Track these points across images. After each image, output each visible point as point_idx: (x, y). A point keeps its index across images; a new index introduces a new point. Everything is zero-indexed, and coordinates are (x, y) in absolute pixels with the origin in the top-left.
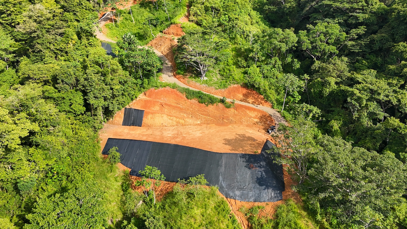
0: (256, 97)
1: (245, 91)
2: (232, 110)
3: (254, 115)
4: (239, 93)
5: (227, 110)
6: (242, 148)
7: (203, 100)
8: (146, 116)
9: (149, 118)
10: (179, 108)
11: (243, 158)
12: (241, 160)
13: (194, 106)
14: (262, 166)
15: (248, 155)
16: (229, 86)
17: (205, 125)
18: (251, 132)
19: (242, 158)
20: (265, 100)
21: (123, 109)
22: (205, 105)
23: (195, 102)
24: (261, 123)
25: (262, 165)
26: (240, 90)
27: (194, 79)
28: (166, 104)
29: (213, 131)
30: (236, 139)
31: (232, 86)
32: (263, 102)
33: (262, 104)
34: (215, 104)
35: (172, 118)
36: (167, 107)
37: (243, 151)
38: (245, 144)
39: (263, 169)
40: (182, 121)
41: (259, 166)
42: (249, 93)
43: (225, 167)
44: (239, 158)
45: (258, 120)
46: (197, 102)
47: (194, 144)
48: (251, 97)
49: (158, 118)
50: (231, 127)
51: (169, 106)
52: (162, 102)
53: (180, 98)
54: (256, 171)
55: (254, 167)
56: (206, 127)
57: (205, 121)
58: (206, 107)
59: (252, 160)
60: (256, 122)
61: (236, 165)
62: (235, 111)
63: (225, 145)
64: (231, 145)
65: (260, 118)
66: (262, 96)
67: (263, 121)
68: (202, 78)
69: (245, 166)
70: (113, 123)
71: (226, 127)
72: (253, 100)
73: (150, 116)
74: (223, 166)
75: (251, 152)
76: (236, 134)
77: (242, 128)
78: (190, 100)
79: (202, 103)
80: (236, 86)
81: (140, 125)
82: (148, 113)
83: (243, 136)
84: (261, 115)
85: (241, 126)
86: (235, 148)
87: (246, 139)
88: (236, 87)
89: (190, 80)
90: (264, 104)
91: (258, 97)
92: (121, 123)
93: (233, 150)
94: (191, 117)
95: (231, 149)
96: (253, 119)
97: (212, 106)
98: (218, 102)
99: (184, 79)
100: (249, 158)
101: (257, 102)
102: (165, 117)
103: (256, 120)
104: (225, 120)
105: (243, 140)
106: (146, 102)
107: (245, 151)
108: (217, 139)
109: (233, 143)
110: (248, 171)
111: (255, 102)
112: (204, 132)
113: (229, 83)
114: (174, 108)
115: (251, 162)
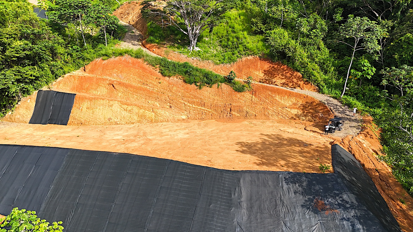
0: (288, 75)
1: (267, 66)
2: (247, 95)
3: (290, 102)
4: (256, 69)
5: (238, 95)
6: (283, 159)
7: (192, 79)
8: (77, 105)
9: (84, 109)
10: (146, 90)
11: (294, 182)
12: (289, 189)
13: (175, 88)
14: (348, 206)
15: (306, 175)
16: (238, 60)
17: (197, 122)
18: (291, 130)
19: (291, 182)
20: (305, 80)
21: (35, 93)
22: (196, 87)
23: (177, 82)
24: (305, 116)
25: (347, 202)
26: (259, 65)
27: (176, 49)
28: (120, 83)
29: (211, 130)
30: (263, 143)
31: (244, 59)
32: (301, 83)
33: (299, 87)
34: (215, 86)
35: (130, 108)
36: (121, 89)
37: (288, 167)
38: (288, 151)
39: (353, 213)
40: (150, 114)
41: (339, 204)
42: (275, 70)
43: (250, 208)
44: (284, 183)
45: (300, 112)
46: (181, 82)
47: (168, 153)
48: (278, 75)
49: (101, 107)
50: (247, 123)
51: (126, 86)
52: (113, 79)
53: (149, 75)
54: (334, 219)
55: (328, 207)
56: (199, 125)
57: (196, 115)
58: (198, 90)
59: (317, 188)
60: (296, 115)
61: (279, 202)
62: (253, 97)
63: (243, 155)
64: (255, 153)
65: (302, 108)
66: (299, 74)
67: (310, 113)
68: (191, 48)
69: (302, 206)
70: (11, 120)
71: (238, 125)
72: (284, 81)
73: (85, 105)
74: (244, 205)
75: (309, 167)
76: (262, 134)
77: (271, 124)
78: (167, 78)
79: (191, 83)
80: (250, 57)
81: (64, 122)
82: (83, 99)
83: (279, 138)
84: (304, 103)
85: (268, 122)
86: (267, 160)
87: (285, 142)
88: (250, 59)
89: (171, 50)
90: (303, 87)
91: (292, 75)
92: (28, 120)
93: (263, 164)
94: (168, 107)
95: (257, 162)
96: (289, 110)
97: (208, 88)
98: (221, 82)
99: (159, 48)
100: (310, 184)
101: (291, 84)
102: (116, 106)
103: (295, 111)
104: (234, 113)
105: (280, 145)
106: (82, 79)
107: (294, 166)
108: (222, 143)
109: (260, 149)
110: (313, 219)
111: (287, 84)
112: (193, 132)
113: (239, 56)
114: (136, 90)
115: (317, 194)
